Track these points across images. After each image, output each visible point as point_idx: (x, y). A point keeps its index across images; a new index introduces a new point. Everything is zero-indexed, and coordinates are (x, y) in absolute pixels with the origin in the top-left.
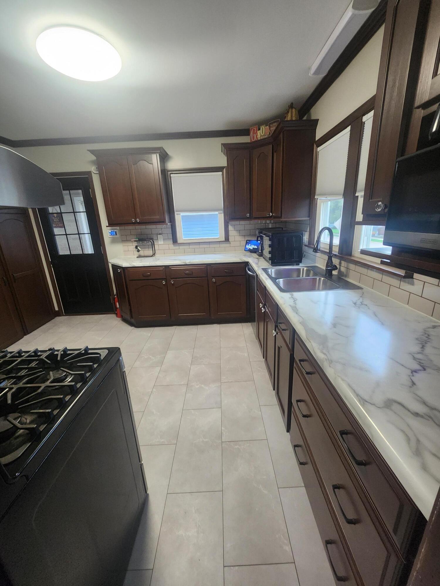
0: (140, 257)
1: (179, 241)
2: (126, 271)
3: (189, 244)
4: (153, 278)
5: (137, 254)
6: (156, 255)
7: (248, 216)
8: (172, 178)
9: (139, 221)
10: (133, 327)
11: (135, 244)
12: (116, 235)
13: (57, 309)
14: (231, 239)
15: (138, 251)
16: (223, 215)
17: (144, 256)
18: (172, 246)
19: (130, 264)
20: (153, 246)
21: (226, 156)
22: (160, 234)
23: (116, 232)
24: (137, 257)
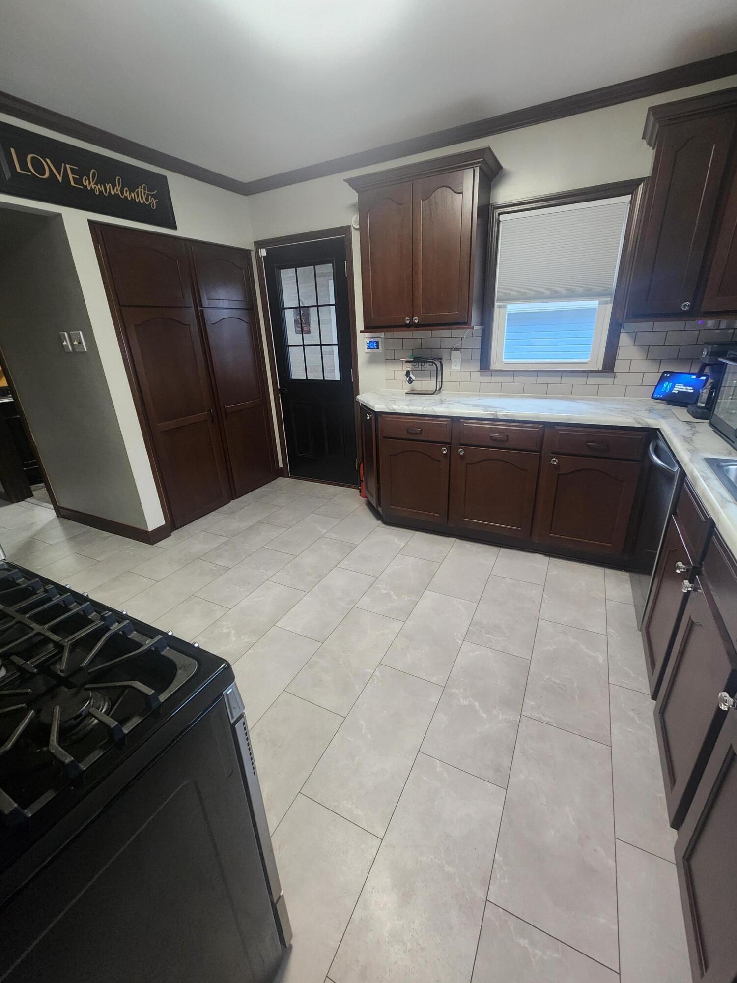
0: (412, 393)
1: (495, 365)
2: (379, 418)
3: (514, 373)
4: (426, 439)
5: (407, 387)
6: (443, 392)
7: (687, 308)
8: (501, 223)
9: (418, 322)
10: (380, 522)
11: (408, 367)
12: (378, 348)
13: (281, 465)
14: (619, 366)
15: (410, 381)
16: (610, 307)
17: (420, 392)
18: (476, 375)
19: (388, 407)
20: (439, 373)
21: (653, 149)
22: (457, 349)
23: (377, 343)
24: (406, 393)
